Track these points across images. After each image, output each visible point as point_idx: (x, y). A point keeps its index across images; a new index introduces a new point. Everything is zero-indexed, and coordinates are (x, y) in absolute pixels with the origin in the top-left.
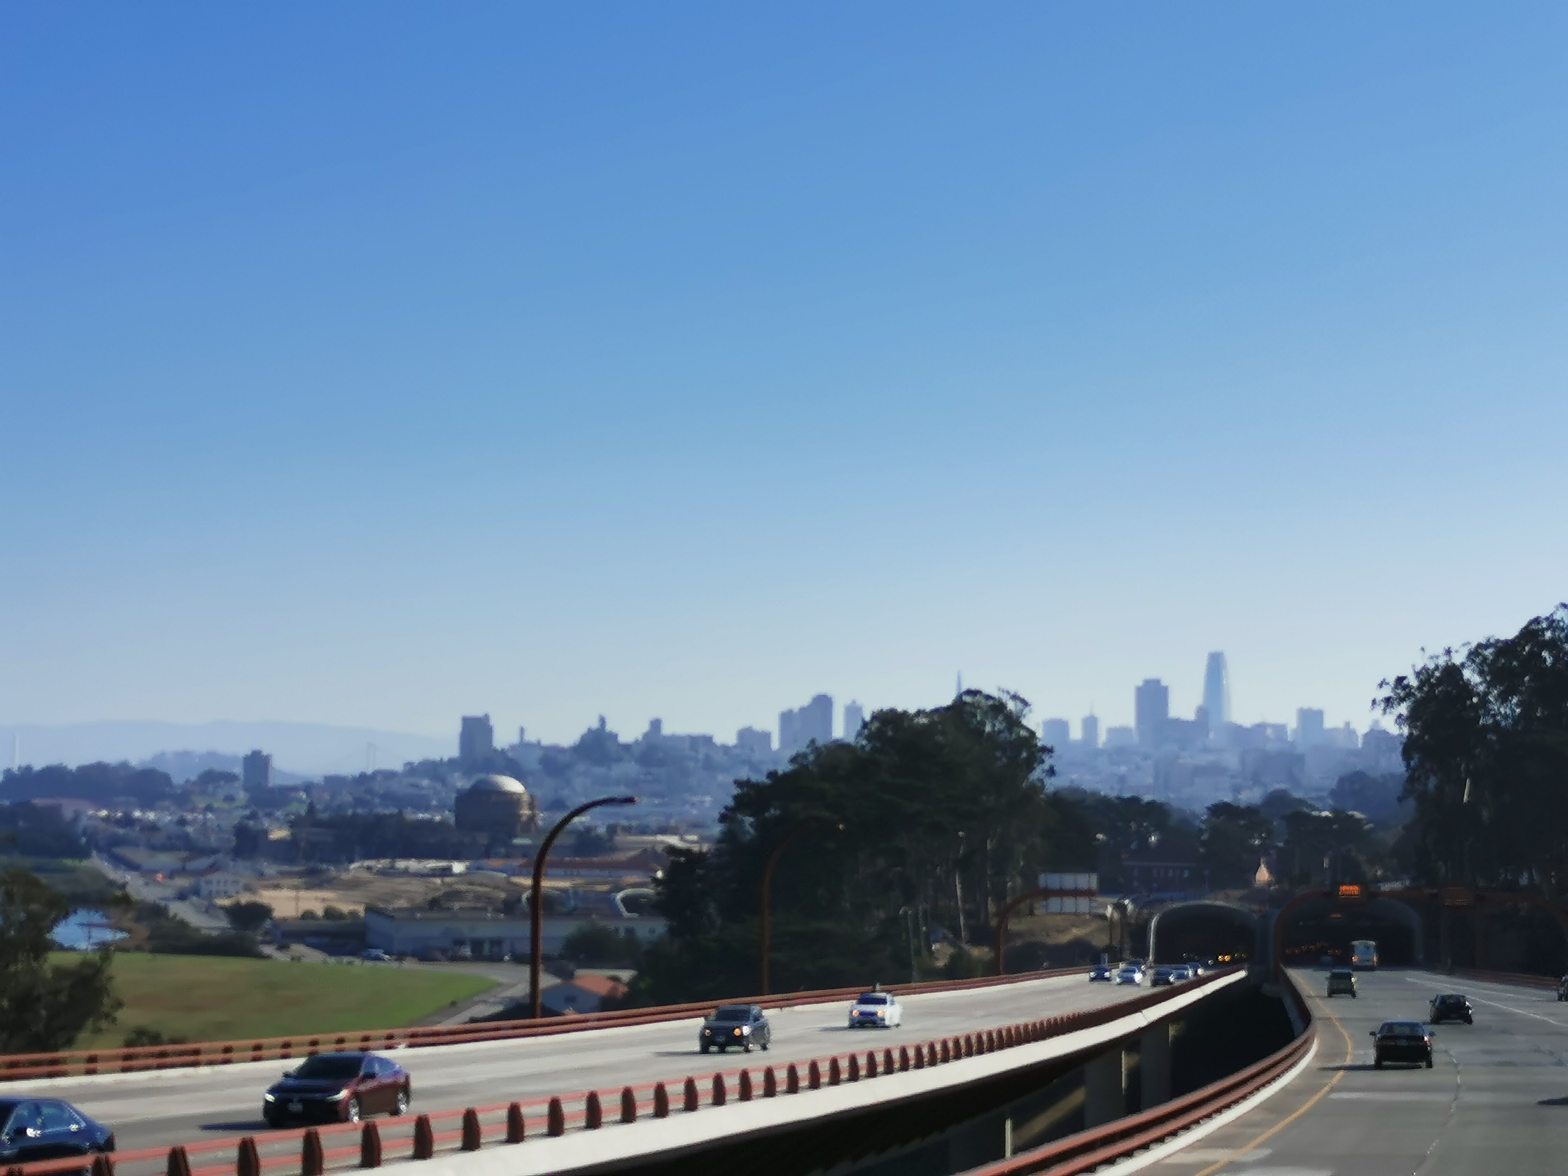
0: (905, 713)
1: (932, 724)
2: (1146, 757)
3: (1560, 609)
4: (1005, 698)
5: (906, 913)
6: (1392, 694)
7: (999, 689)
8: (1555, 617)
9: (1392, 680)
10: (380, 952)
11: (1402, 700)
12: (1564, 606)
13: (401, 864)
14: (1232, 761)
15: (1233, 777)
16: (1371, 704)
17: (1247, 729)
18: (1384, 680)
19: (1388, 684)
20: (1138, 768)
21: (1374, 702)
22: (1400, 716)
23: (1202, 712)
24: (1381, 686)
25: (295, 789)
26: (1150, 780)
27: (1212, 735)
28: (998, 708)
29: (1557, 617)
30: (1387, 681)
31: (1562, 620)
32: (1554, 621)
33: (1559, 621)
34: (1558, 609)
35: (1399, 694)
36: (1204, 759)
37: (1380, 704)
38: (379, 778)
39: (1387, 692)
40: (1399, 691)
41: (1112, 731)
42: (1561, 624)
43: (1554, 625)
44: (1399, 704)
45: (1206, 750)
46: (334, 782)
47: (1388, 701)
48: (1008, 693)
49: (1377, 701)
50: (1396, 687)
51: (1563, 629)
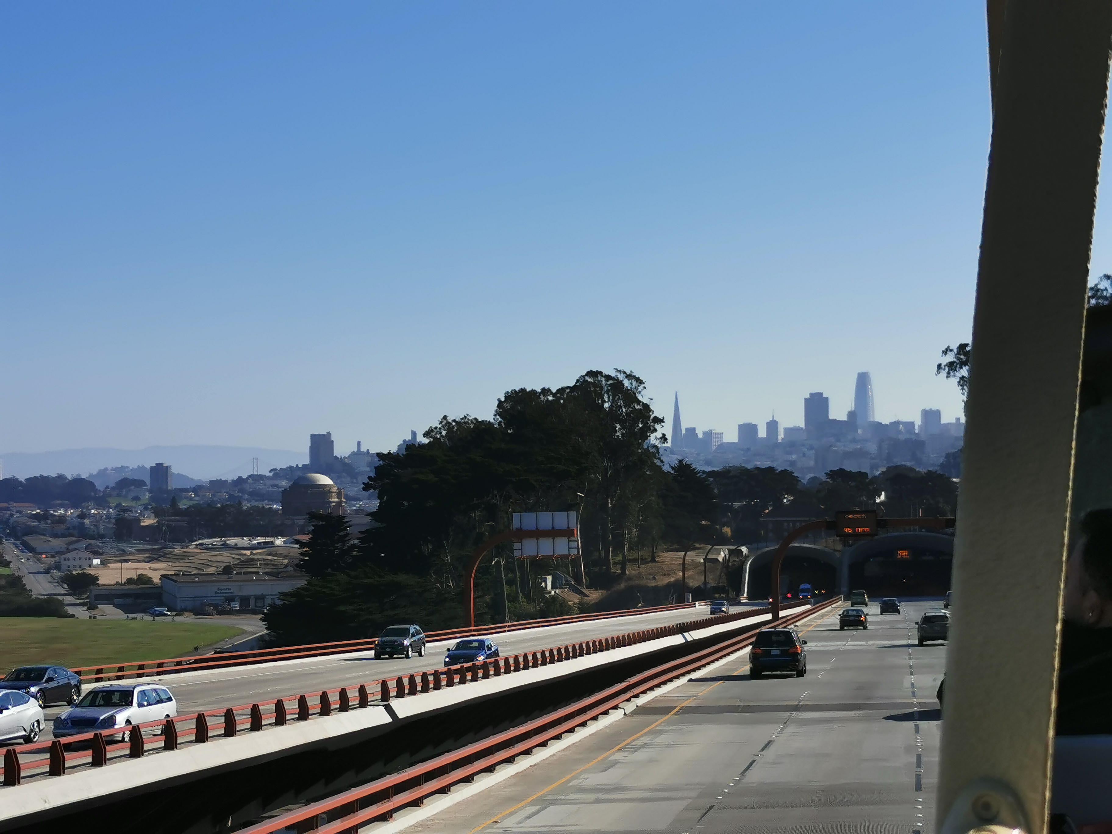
0: (533, 392)
1: (557, 401)
2: (811, 448)
3: (1103, 280)
4: (621, 377)
5: (498, 563)
6: (955, 360)
7: (617, 371)
8: (1099, 287)
9: (955, 347)
10: (164, 610)
11: (962, 364)
12: (1107, 277)
13: (232, 541)
14: (872, 448)
15: (872, 458)
16: (936, 369)
17: (886, 425)
18: (949, 347)
19: (951, 350)
20: (804, 455)
21: (939, 366)
22: (962, 378)
23: (851, 415)
24: (945, 352)
25: (186, 490)
26: (812, 463)
27: (860, 431)
28: (616, 386)
29: (1101, 287)
30: (951, 348)
31: (1106, 289)
32: (1098, 290)
33: (1102, 290)
34: (1101, 280)
35: (962, 359)
36: (851, 447)
37: (945, 369)
38: (250, 481)
39: (951, 357)
40: (962, 357)
41: (787, 431)
42: (1105, 293)
43: (1099, 294)
44: (961, 368)
45: (854, 441)
46: (217, 484)
47: (951, 366)
48: (625, 373)
49: (943, 366)
50: (959, 353)
51: (1105, 298)
